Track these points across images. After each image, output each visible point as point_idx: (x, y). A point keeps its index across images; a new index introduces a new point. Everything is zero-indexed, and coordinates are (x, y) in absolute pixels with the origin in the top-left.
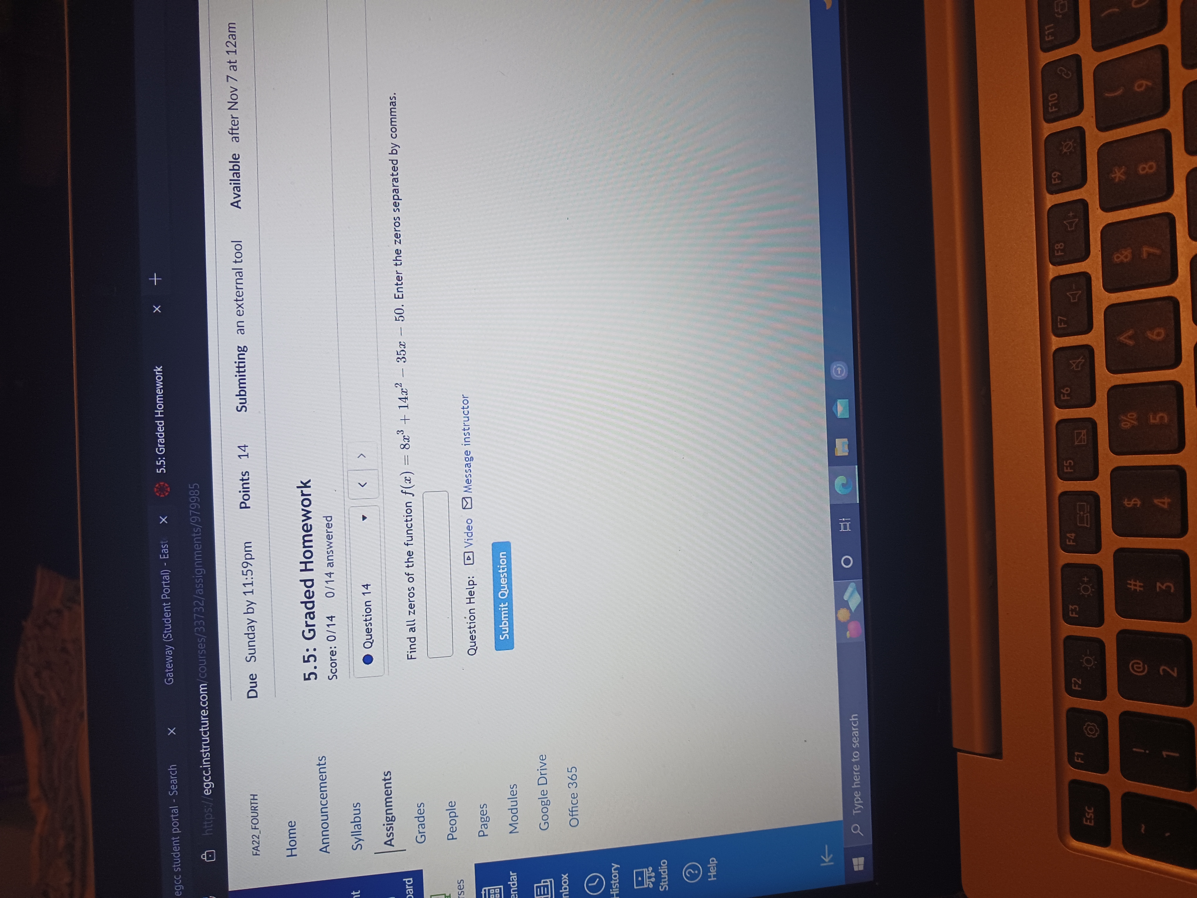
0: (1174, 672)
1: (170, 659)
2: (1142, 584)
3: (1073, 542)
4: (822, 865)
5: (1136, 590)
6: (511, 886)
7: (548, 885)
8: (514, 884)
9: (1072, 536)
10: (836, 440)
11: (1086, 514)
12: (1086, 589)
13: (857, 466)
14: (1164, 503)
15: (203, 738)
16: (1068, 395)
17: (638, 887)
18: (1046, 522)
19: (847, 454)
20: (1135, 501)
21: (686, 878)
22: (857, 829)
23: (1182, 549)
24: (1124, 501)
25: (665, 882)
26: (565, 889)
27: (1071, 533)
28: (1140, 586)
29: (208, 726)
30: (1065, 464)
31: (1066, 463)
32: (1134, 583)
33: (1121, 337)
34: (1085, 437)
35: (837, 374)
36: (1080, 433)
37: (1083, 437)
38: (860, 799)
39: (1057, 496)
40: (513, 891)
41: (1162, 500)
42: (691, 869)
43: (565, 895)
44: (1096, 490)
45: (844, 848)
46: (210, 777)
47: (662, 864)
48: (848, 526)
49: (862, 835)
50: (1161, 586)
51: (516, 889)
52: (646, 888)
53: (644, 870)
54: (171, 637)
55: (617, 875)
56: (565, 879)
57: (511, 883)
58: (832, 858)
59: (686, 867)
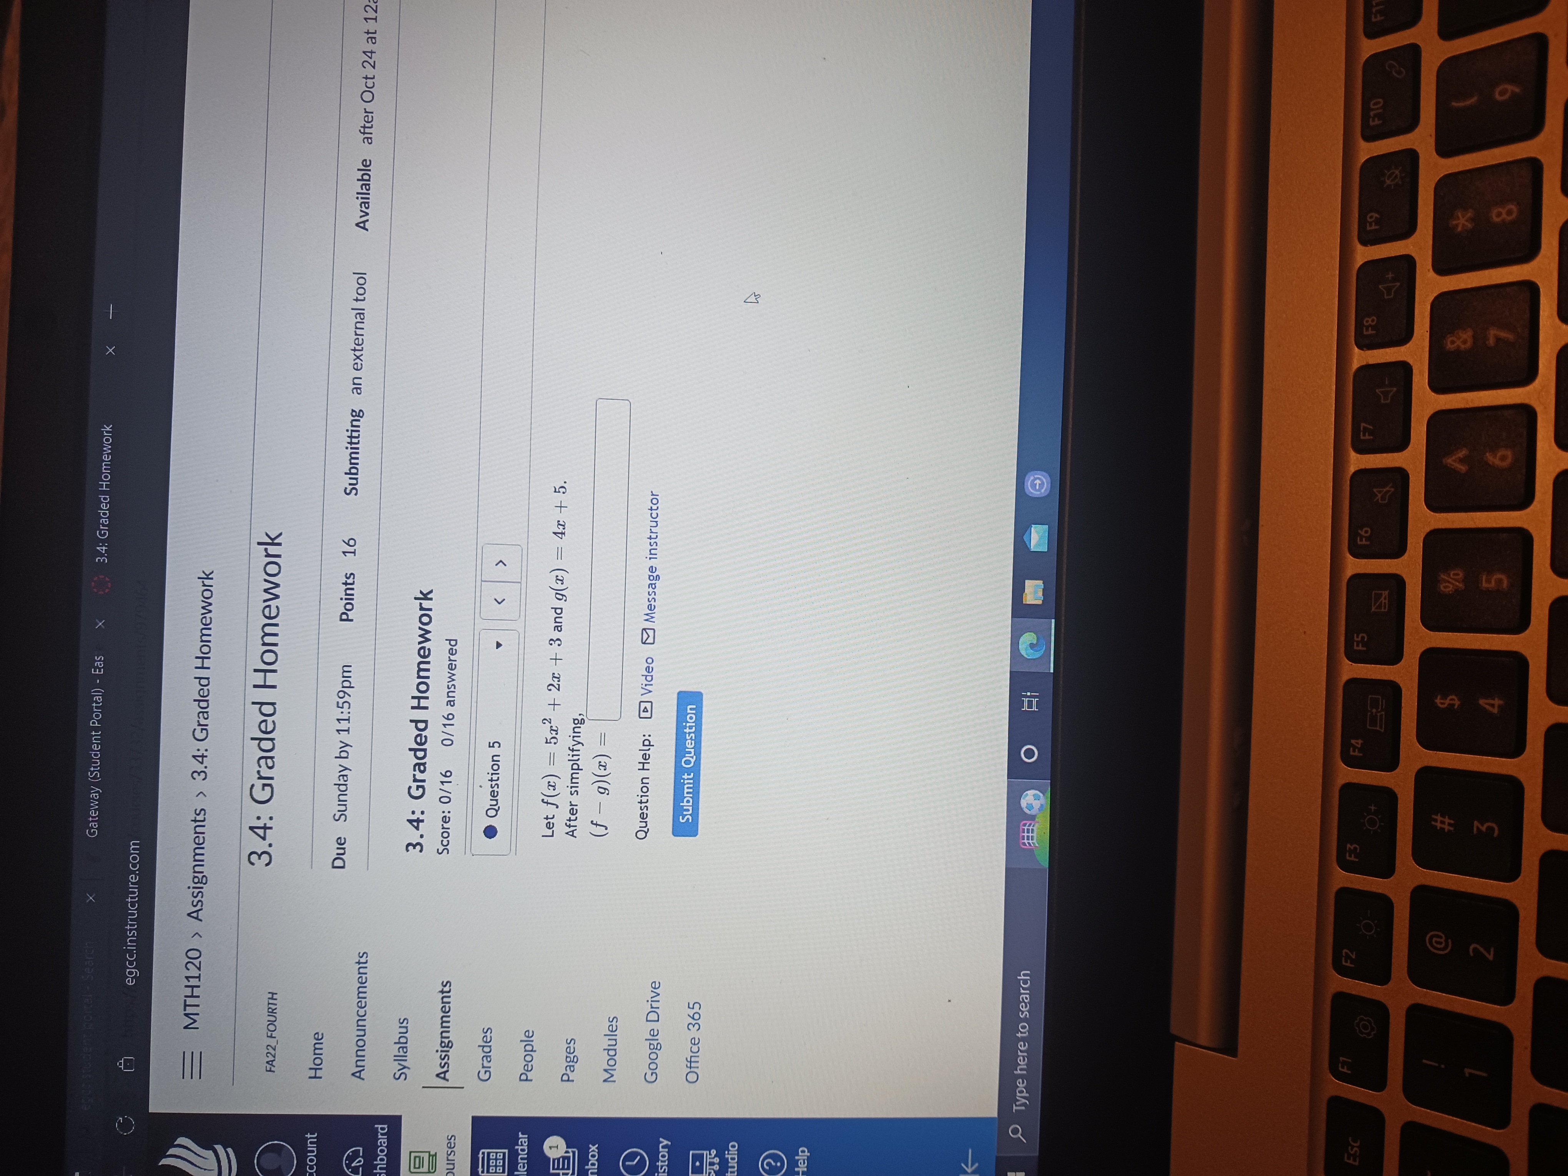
1: (95, 805)
7: (570, 1157)
8: (523, 1150)
9: (1357, 743)
10: (1026, 581)
11: (1380, 712)
13: (1053, 621)
14: (1493, 705)
20: (1451, 700)
23: (1515, 775)
24: (1436, 698)
26: (593, 1165)
27: (1357, 739)
29: (137, 896)
30: (1355, 639)
31: (1358, 637)
32: (1442, 819)
34: (1387, 601)
35: (1034, 489)
36: (1381, 596)
37: (1384, 601)
40: (522, 1159)
41: (1492, 702)
43: (592, 1173)
44: (1397, 680)
48: (1034, 703)
54: (99, 776)
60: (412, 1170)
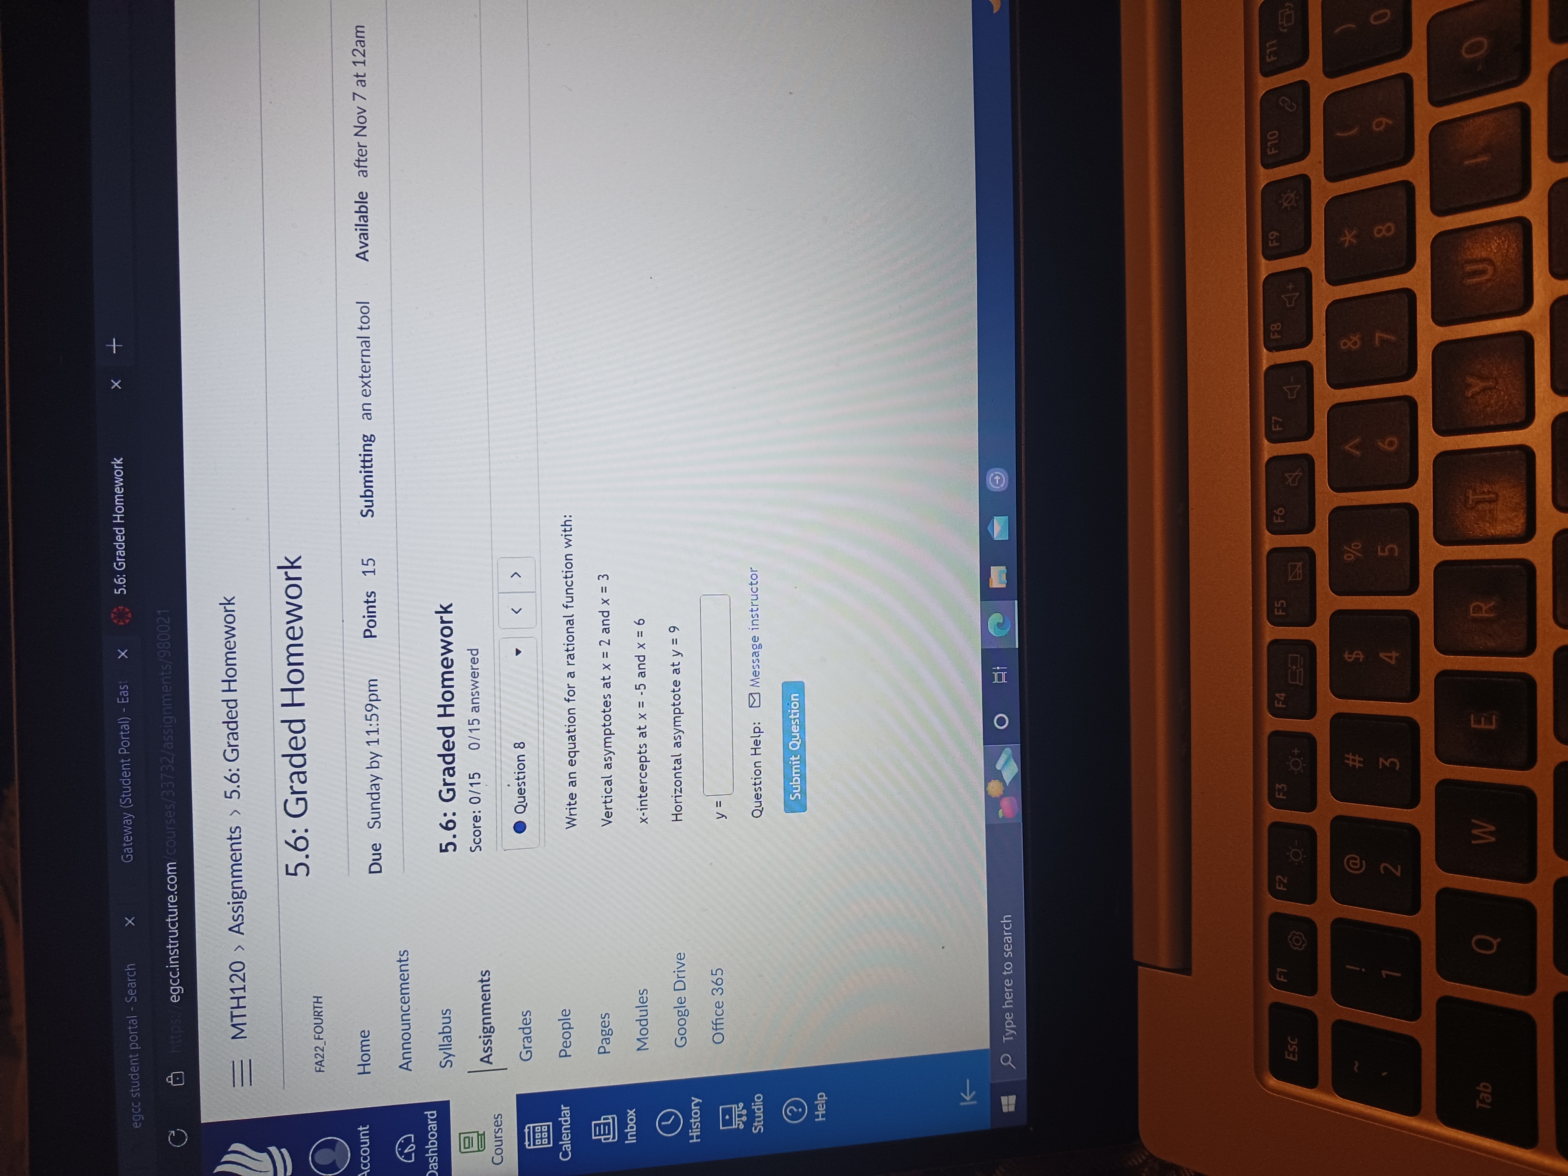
0: (1397, 871)
1: (129, 830)
2: (1362, 759)
3: (1283, 704)
4: (962, 1104)
5: (1355, 766)
6: (563, 1123)
7: (610, 1123)
8: (566, 1121)
10: (992, 567)
12: (1296, 764)
13: (1016, 602)
14: (1391, 658)
16: (1282, 518)
17: (724, 1128)
18: (1251, 678)
20: (1357, 654)
21: (786, 1116)
22: (1007, 1061)
24: (1345, 654)
25: (759, 1121)
26: (632, 1128)
28: (1360, 762)
29: (177, 916)
30: (1276, 605)
31: (1278, 603)
32: (1353, 757)
34: (1301, 571)
35: (995, 484)
36: (1296, 566)
37: (1298, 571)
38: (1012, 1022)
39: (1266, 645)
40: (565, 1129)
41: (1390, 654)
42: (794, 1106)
44: (1312, 639)
45: (990, 1084)
46: (179, 980)
47: (755, 1099)
48: (1003, 676)
49: (1015, 1068)
50: (1385, 762)
51: (569, 1126)
52: (735, 1129)
53: (733, 1106)
54: (130, 803)
55: (699, 1112)
58: (975, 1095)
59: (786, 1103)
60: (463, 1150)
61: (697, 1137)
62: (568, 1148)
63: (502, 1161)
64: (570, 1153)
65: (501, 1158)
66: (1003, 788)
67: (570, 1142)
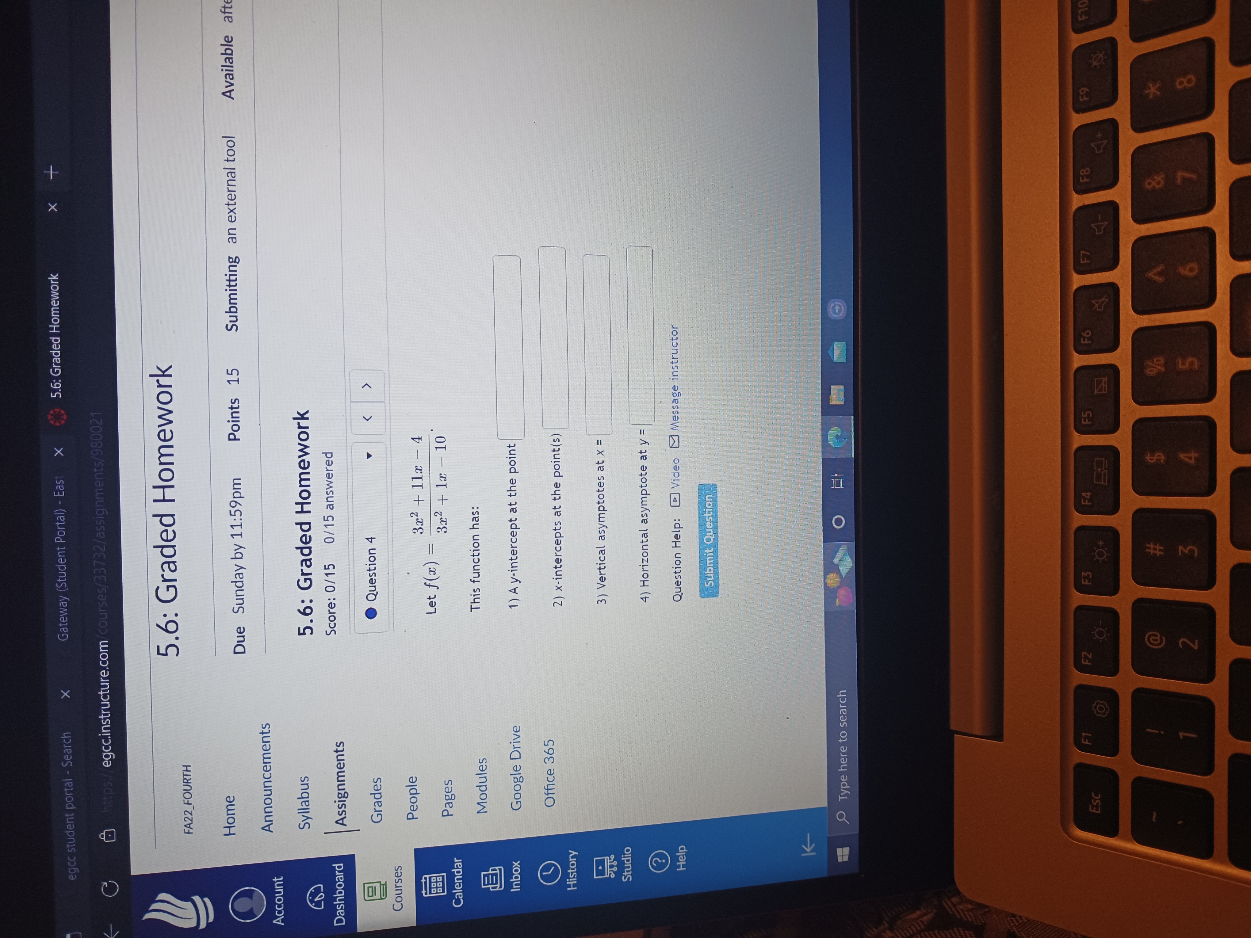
0: (1195, 645)
1: (64, 612)
2: (1162, 548)
3: (1088, 502)
4: (803, 855)
5: (1156, 554)
6: (456, 874)
7: (497, 873)
8: (458, 872)
9: (1087, 495)
10: (831, 386)
11: (1103, 470)
12: (1101, 554)
13: (853, 417)
15: (102, 703)
16: (1089, 339)
17: (596, 878)
18: (1060, 480)
19: (842, 403)
20: (1158, 456)
21: (651, 866)
22: (842, 817)
24: (1147, 456)
25: (628, 871)
26: (516, 877)
27: (1086, 492)
28: (1160, 550)
29: (109, 689)
31: (1084, 414)
32: (1154, 546)
33: (1149, 273)
34: (1106, 385)
35: (834, 313)
36: (1101, 381)
37: (1104, 385)
38: (846, 783)
39: (1073, 451)
40: (458, 879)
42: (658, 857)
43: (516, 885)
44: (1116, 445)
45: (828, 837)
46: (110, 747)
47: (625, 852)
48: (841, 482)
49: (848, 823)
50: (1184, 550)
51: (461, 877)
52: (609, 877)
53: (606, 858)
54: (66, 587)
55: (575, 863)
56: (516, 866)
57: (456, 870)
58: (814, 847)
59: (652, 855)
60: (367, 898)
61: (574, 885)
62: (460, 896)
63: (402, 907)
64: (462, 900)
65: (401, 905)
66: (839, 580)
67: (462, 891)
